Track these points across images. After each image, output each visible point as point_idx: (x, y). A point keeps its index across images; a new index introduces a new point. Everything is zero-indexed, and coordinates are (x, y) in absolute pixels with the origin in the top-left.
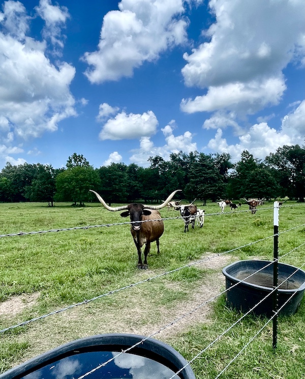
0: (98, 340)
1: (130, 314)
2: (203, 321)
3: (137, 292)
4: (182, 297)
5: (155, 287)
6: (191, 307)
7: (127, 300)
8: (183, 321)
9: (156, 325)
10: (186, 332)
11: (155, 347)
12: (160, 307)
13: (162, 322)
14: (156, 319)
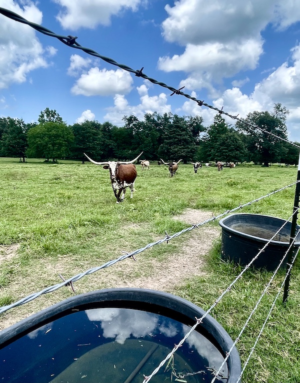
0: (102, 295)
1: (121, 267)
2: (198, 274)
3: (125, 244)
4: (173, 250)
5: (143, 240)
6: (183, 259)
7: (116, 252)
8: (178, 274)
9: (149, 278)
10: (184, 284)
12: (152, 260)
13: (155, 275)
14: (149, 272)
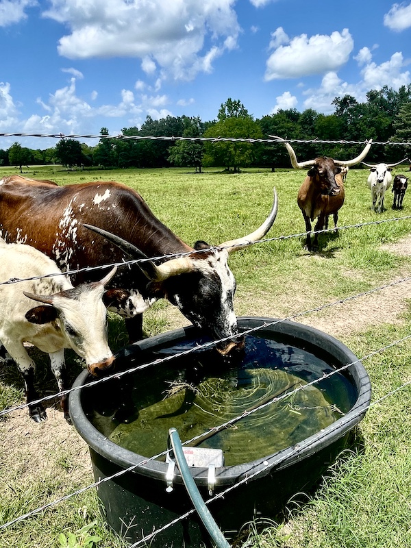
1: (289, 302)
2: (390, 320)
3: (301, 277)
4: (365, 288)
5: (326, 274)
6: (374, 301)
7: (287, 285)
8: (362, 318)
9: (323, 319)
10: (364, 331)
11: (317, 339)
12: (331, 299)
13: (331, 316)
14: (321, 311)
